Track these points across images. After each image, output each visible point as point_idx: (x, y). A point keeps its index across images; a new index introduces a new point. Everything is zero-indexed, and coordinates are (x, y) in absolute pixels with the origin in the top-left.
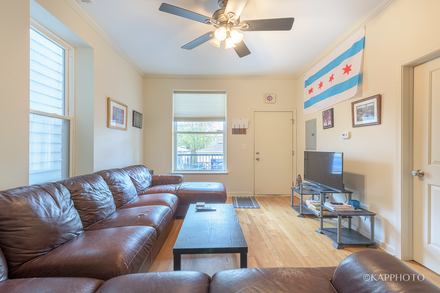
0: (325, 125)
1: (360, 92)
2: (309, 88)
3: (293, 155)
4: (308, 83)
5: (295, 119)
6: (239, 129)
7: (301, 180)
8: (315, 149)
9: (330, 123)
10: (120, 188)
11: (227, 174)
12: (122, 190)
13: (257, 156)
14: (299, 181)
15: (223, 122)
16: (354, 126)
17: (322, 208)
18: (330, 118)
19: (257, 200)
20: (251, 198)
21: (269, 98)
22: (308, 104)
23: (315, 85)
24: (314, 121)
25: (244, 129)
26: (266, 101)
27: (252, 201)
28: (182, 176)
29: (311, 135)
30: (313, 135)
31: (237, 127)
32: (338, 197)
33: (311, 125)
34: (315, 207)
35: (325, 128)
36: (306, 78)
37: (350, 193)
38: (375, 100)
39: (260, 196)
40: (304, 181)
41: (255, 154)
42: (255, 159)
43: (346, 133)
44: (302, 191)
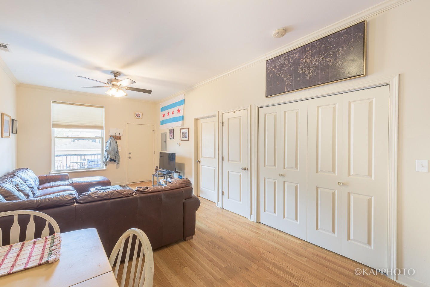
0: (171, 137)
1: (183, 125)
2: (163, 113)
3: (154, 154)
4: (162, 110)
5: (155, 130)
6: (116, 136)
7: (158, 169)
8: (166, 150)
9: (172, 137)
10: (30, 184)
11: (106, 170)
12: (31, 186)
13: (129, 156)
14: (157, 169)
15: (100, 130)
16: (181, 140)
17: (167, 181)
18: (172, 134)
19: (129, 186)
20: (125, 186)
21: (138, 115)
22: (162, 123)
23: (166, 112)
24: (165, 134)
25: (119, 136)
26: (136, 117)
27: (126, 187)
28: (68, 174)
29: (164, 142)
30: (165, 142)
31: (114, 135)
32: (176, 176)
33: (164, 135)
34: (164, 182)
35: (171, 139)
36: (162, 106)
37: (180, 172)
38: (187, 130)
39: (131, 183)
40: (159, 170)
41: (128, 154)
42: (128, 158)
43: (179, 143)
44: (158, 176)
